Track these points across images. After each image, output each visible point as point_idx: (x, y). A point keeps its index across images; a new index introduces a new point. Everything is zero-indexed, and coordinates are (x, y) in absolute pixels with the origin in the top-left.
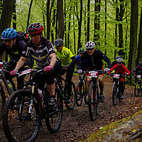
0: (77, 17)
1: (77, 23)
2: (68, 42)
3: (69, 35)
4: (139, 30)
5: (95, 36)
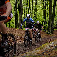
0: (28, 7)
2: (24, 17)
3: (24, 14)
4: (52, 12)
5: (35, 15)
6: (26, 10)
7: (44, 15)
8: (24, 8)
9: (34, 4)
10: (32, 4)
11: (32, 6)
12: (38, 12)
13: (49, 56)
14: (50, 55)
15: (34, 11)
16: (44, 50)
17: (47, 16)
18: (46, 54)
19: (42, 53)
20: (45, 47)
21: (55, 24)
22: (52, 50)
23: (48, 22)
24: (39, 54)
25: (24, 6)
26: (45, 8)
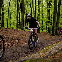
0: (30, 6)
1: (30, 9)
2: (26, 17)
5: (38, 14)
6: (28, 9)
7: (48, 14)
8: (26, 7)
9: (37, 3)
10: (35, 3)
11: (35, 5)
12: (41, 11)
13: (53, 59)
14: (55, 58)
15: (37, 10)
16: (48, 53)
17: (52, 15)
18: (50, 57)
19: (46, 56)
20: (49, 49)
21: (60, 25)
22: (56, 53)
23: (52, 23)
24: (43, 57)
25: (26, 5)
26: (50, 8)
